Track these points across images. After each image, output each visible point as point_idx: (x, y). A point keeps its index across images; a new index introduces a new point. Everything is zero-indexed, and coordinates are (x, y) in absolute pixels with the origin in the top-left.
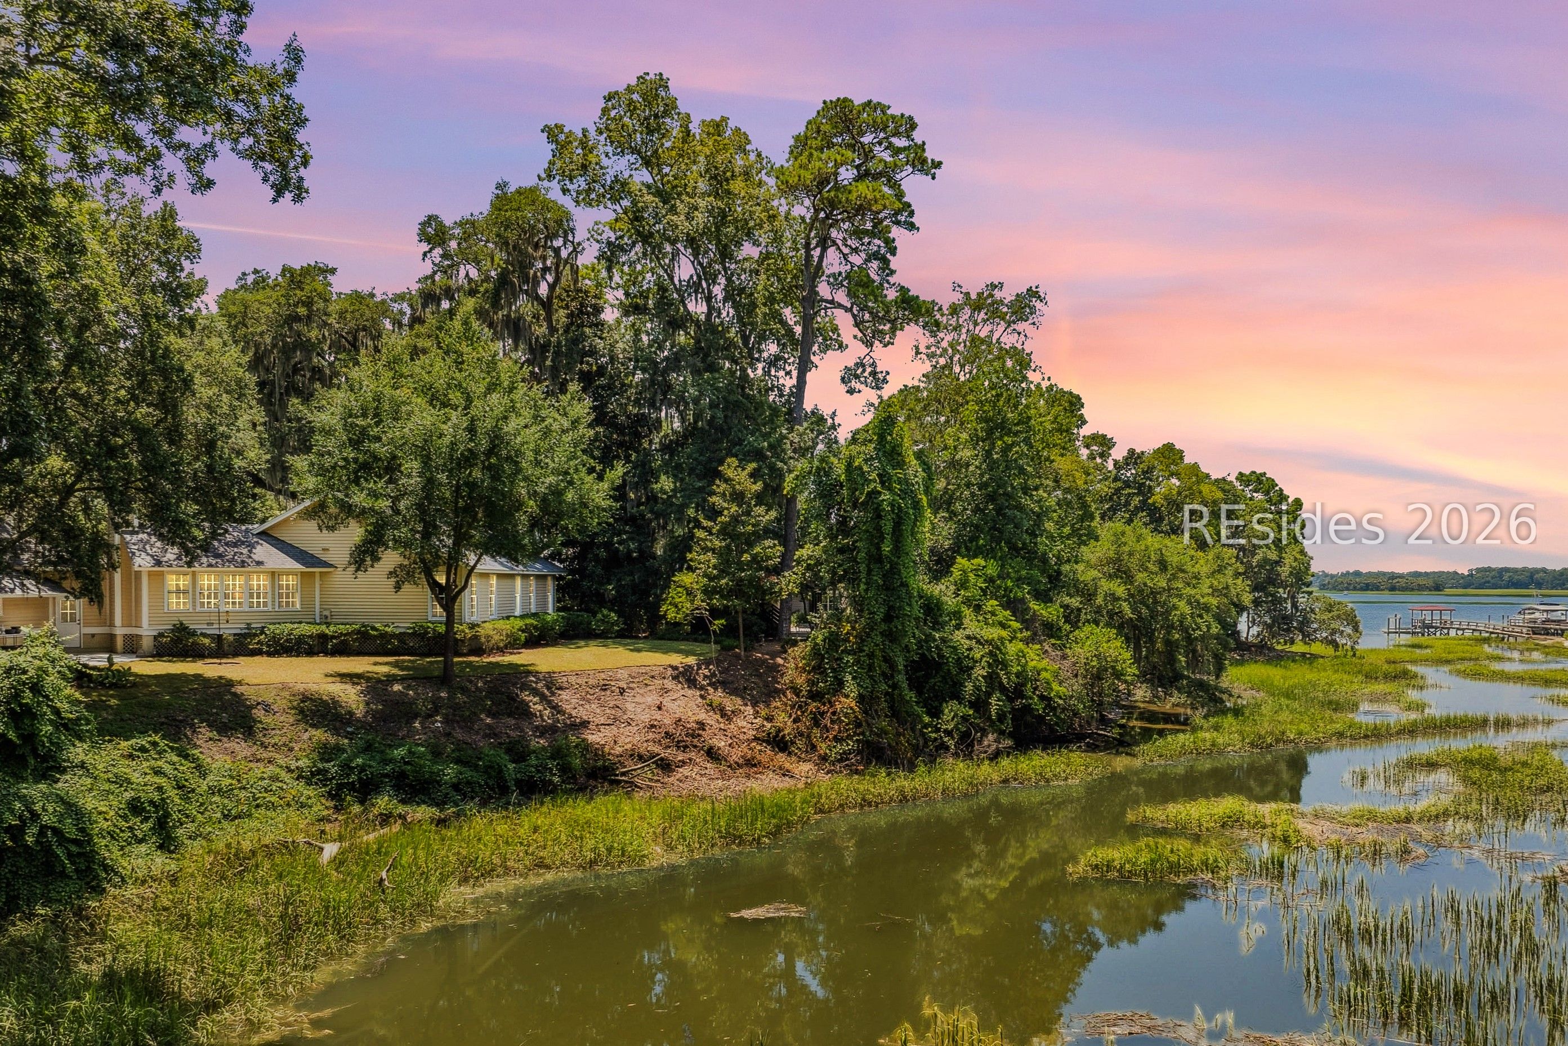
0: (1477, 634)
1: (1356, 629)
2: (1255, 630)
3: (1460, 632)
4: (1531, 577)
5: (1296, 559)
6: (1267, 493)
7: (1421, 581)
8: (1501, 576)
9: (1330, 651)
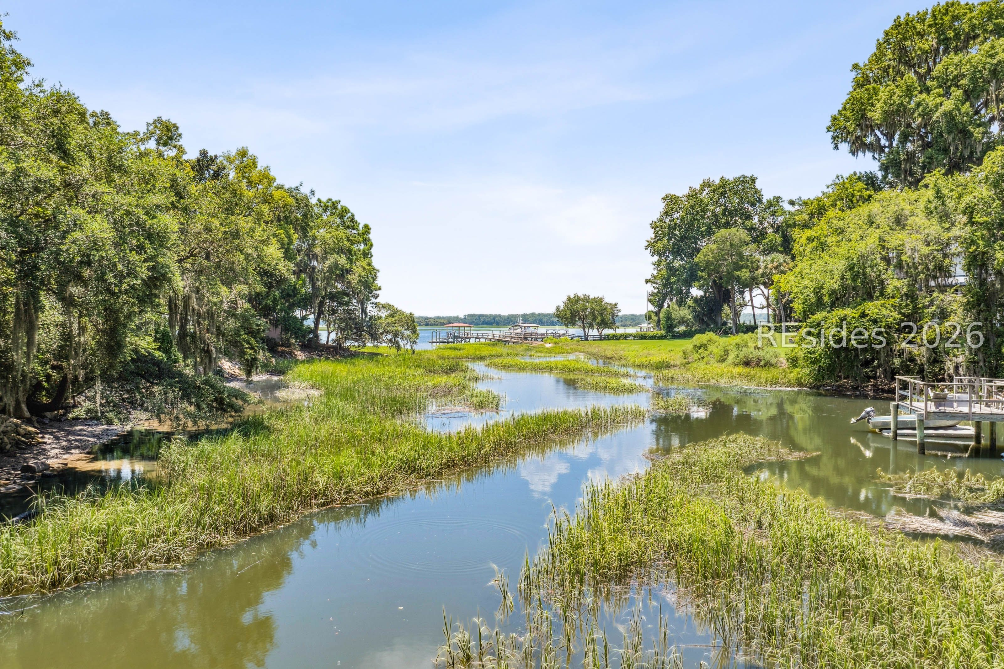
0: (487, 341)
1: (414, 331)
2: (333, 336)
3: (477, 340)
4: (494, 319)
5: (364, 269)
6: (341, 216)
7: (442, 321)
8: (479, 319)
9: (394, 351)
